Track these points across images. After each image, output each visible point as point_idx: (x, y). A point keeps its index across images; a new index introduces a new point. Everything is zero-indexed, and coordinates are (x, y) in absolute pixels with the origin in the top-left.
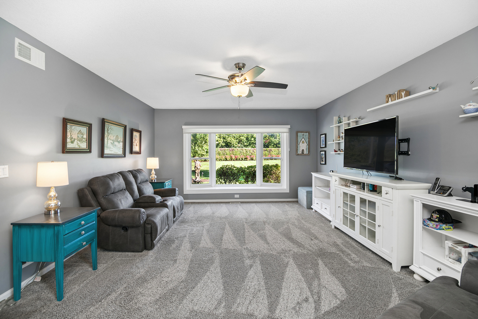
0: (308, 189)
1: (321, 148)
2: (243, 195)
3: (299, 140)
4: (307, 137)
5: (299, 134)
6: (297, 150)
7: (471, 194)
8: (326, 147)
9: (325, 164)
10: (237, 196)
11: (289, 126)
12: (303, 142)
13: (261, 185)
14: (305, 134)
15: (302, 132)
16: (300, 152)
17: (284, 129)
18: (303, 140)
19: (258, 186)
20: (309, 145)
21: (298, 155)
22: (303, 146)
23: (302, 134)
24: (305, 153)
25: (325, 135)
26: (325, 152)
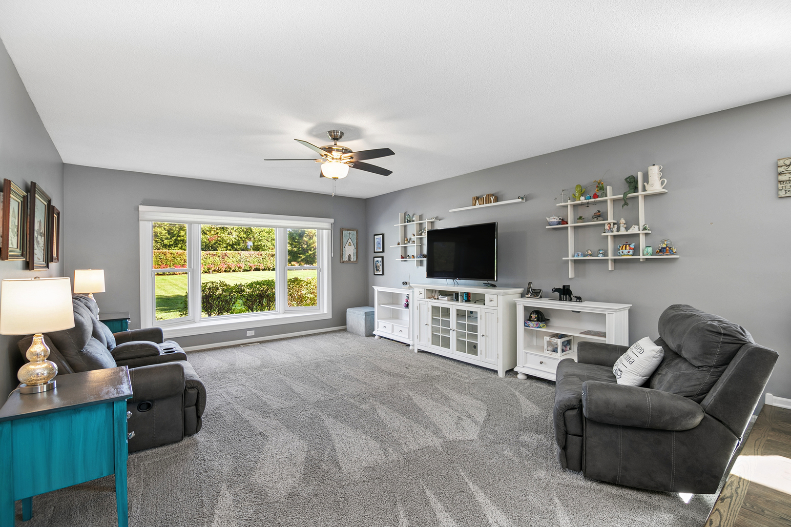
0: (368, 309)
1: (375, 252)
2: (261, 331)
3: (345, 241)
4: (355, 236)
5: (345, 232)
6: (342, 255)
7: (559, 294)
8: (383, 251)
9: (383, 274)
10: (252, 333)
11: (332, 221)
12: (350, 245)
13: (285, 312)
14: (352, 232)
15: (348, 230)
16: (346, 259)
17: (325, 224)
18: (350, 240)
19: (279, 313)
20: (357, 248)
21: (344, 262)
22: (350, 250)
23: (349, 232)
24: (352, 260)
25: (383, 235)
26: (383, 258)
